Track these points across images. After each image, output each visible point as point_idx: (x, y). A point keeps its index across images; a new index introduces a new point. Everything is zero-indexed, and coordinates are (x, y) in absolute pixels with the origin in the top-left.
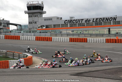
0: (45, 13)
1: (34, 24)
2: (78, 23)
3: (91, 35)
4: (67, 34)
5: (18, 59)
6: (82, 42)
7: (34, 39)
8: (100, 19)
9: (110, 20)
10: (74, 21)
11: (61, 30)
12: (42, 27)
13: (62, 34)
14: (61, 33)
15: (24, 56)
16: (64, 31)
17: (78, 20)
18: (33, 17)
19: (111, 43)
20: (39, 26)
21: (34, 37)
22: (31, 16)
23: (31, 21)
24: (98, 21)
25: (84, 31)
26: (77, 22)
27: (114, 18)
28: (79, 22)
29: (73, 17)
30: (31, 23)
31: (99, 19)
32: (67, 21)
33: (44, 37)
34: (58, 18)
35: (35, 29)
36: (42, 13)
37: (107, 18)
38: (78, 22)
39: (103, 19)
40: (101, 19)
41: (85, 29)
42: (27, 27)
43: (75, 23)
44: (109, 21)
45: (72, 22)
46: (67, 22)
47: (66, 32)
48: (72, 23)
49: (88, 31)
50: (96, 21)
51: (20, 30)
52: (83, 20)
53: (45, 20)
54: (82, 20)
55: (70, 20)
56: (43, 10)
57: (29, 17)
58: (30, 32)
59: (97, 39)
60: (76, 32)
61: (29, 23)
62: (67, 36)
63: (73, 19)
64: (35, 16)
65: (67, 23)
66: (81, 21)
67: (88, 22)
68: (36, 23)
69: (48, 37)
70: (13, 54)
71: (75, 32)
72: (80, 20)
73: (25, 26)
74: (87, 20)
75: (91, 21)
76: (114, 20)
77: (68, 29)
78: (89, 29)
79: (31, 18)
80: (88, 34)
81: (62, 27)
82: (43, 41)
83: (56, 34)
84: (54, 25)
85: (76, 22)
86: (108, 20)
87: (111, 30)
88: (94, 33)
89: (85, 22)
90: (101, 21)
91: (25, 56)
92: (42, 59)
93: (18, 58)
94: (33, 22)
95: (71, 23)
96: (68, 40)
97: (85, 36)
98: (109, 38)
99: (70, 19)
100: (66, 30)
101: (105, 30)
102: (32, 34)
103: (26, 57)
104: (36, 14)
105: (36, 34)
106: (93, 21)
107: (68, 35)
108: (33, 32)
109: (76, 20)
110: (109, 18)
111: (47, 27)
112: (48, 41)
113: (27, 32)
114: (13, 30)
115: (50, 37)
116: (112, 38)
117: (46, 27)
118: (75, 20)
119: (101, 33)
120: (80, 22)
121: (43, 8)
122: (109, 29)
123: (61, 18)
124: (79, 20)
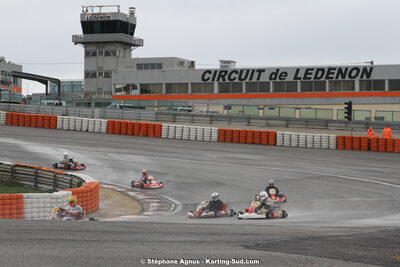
0: (140, 43)
1: (101, 79)
2: (247, 80)
3: (289, 122)
4: (211, 117)
5: (51, 191)
6: (260, 143)
7: (104, 129)
8: (320, 72)
9: (350, 76)
10: (234, 75)
11: (190, 102)
12: (127, 88)
13: (193, 116)
14: (189, 111)
15: (71, 181)
16: (201, 107)
17: (248, 71)
18: (101, 58)
19: (352, 149)
20: (117, 87)
21: (104, 121)
22: (94, 54)
23: (93, 68)
24: (313, 76)
25: (266, 109)
26: (243, 77)
27: (365, 69)
28: (251, 79)
29: (230, 62)
30: (94, 75)
31: (314, 72)
32: (209, 72)
33: (134, 122)
34: (182, 63)
35: (107, 96)
36: (129, 45)
37: (340, 69)
38: (246, 77)
39: (329, 73)
40: (322, 70)
41: (268, 101)
42: (79, 89)
43: (237, 80)
44: (347, 78)
45: (226, 77)
46: (211, 76)
47: (205, 110)
48: (227, 81)
49: (277, 109)
50: (305, 78)
51: (56, 99)
52: (264, 71)
53: (138, 68)
54: (261, 71)
55: (221, 72)
56: (132, 34)
57: (87, 54)
58: (89, 105)
59: (310, 135)
60: (241, 109)
61: (87, 75)
62: (211, 122)
63: (232, 67)
64: (107, 54)
65: (210, 81)
66: (256, 74)
67: (278, 80)
68: (108, 75)
69: (149, 122)
70: (37, 173)
71: (234, 111)
72: (253, 71)
73: (73, 84)
74: (276, 74)
75: (290, 78)
76: (365, 78)
77: (214, 101)
78: (283, 101)
79: (93, 60)
80: (279, 118)
81: (193, 92)
82: (133, 134)
83: (175, 115)
84: (169, 87)
85: (240, 78)
86: (343, 77)
87: (354, 107)
88: (297, 116)
89: (271, 79)
90: (323, 79)
91: (76, 181)
92: (131, 193)
93: (51, 188)
94: (101, 74)
95: (224, 79)
96: (215, 136)
97: (268, 125)
98: (347, 134)
99: (222, 66)
100: (206, 101)
101: (335, 108)
102: (97, 111)
103: (79, 185)
104: (109, 48)
105: (108, 110)
106: (296, 77)
107: (213, 118)
108: (98, 105)
109: (242, 71)
110: (347, 69)
111: (145, 89)
112: (147, 136)
113: (78, 105)
114: (34, 95)
115: (156, 123)
116: (356, 134)
117: (142, 92)
118: (236, 71)
119: (322, 115)
120: (254, 79)
121: (133, 27)
122: (350, 104)
123: (193, 62)
124: (250, 72)
